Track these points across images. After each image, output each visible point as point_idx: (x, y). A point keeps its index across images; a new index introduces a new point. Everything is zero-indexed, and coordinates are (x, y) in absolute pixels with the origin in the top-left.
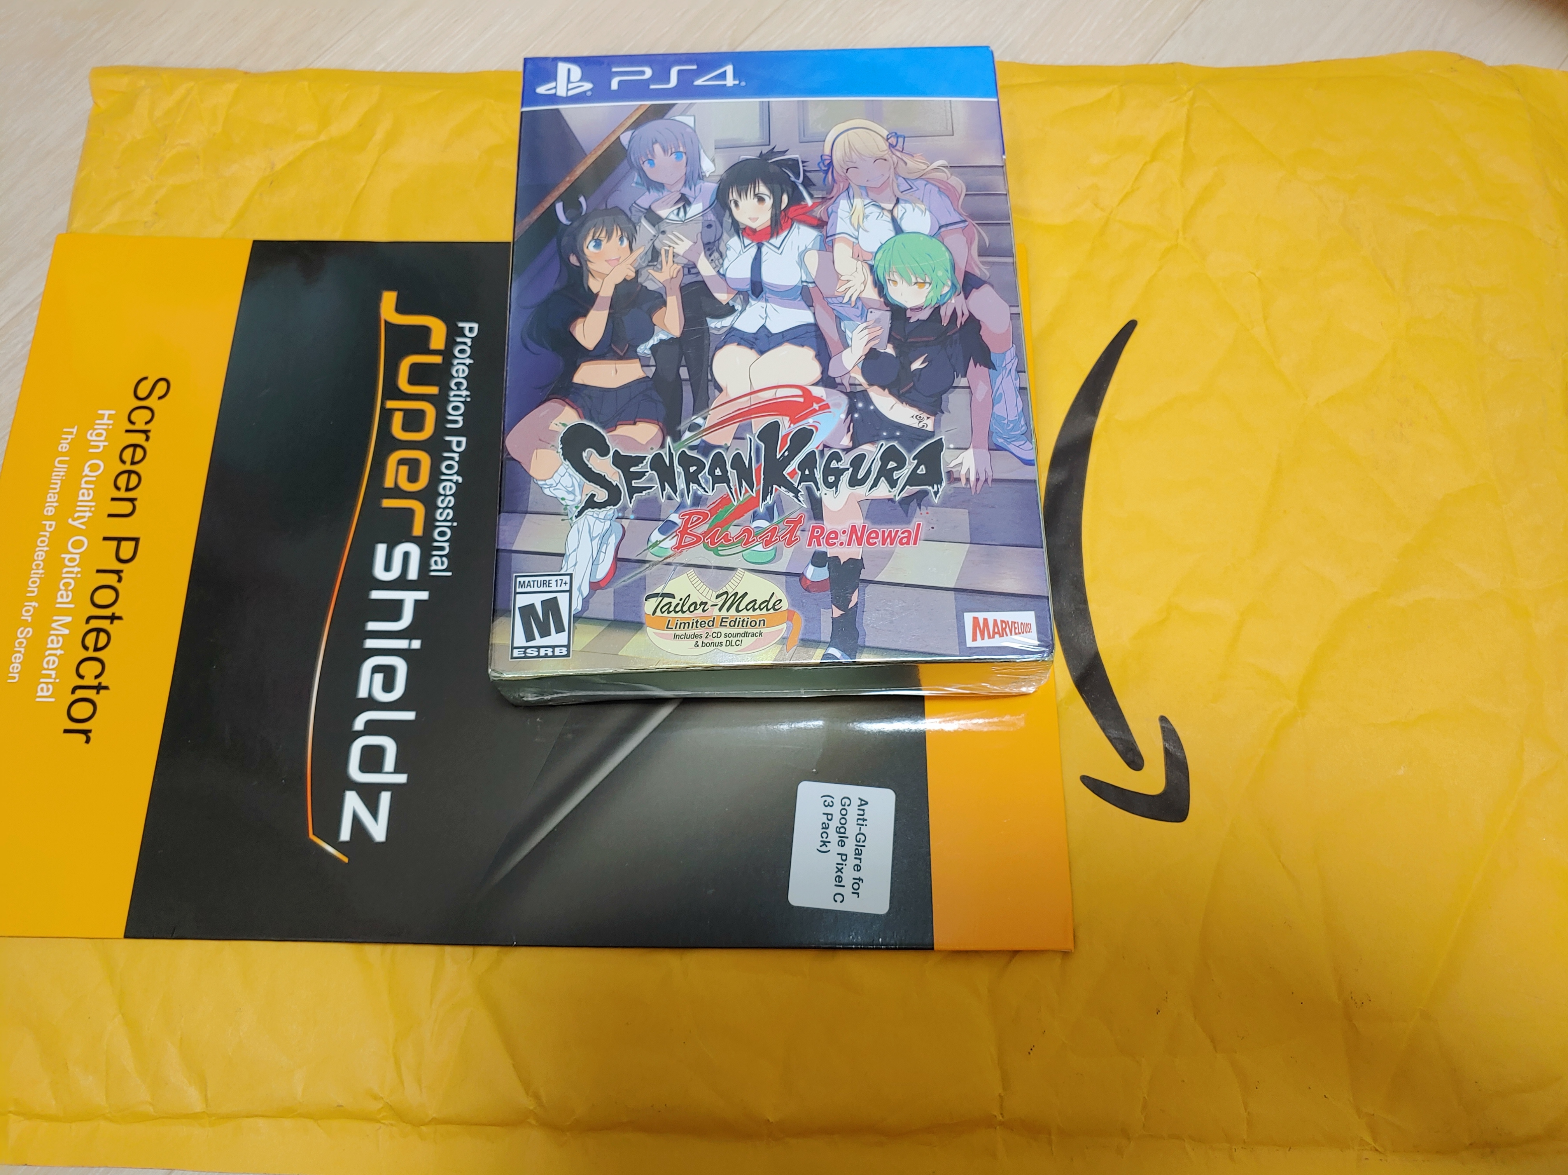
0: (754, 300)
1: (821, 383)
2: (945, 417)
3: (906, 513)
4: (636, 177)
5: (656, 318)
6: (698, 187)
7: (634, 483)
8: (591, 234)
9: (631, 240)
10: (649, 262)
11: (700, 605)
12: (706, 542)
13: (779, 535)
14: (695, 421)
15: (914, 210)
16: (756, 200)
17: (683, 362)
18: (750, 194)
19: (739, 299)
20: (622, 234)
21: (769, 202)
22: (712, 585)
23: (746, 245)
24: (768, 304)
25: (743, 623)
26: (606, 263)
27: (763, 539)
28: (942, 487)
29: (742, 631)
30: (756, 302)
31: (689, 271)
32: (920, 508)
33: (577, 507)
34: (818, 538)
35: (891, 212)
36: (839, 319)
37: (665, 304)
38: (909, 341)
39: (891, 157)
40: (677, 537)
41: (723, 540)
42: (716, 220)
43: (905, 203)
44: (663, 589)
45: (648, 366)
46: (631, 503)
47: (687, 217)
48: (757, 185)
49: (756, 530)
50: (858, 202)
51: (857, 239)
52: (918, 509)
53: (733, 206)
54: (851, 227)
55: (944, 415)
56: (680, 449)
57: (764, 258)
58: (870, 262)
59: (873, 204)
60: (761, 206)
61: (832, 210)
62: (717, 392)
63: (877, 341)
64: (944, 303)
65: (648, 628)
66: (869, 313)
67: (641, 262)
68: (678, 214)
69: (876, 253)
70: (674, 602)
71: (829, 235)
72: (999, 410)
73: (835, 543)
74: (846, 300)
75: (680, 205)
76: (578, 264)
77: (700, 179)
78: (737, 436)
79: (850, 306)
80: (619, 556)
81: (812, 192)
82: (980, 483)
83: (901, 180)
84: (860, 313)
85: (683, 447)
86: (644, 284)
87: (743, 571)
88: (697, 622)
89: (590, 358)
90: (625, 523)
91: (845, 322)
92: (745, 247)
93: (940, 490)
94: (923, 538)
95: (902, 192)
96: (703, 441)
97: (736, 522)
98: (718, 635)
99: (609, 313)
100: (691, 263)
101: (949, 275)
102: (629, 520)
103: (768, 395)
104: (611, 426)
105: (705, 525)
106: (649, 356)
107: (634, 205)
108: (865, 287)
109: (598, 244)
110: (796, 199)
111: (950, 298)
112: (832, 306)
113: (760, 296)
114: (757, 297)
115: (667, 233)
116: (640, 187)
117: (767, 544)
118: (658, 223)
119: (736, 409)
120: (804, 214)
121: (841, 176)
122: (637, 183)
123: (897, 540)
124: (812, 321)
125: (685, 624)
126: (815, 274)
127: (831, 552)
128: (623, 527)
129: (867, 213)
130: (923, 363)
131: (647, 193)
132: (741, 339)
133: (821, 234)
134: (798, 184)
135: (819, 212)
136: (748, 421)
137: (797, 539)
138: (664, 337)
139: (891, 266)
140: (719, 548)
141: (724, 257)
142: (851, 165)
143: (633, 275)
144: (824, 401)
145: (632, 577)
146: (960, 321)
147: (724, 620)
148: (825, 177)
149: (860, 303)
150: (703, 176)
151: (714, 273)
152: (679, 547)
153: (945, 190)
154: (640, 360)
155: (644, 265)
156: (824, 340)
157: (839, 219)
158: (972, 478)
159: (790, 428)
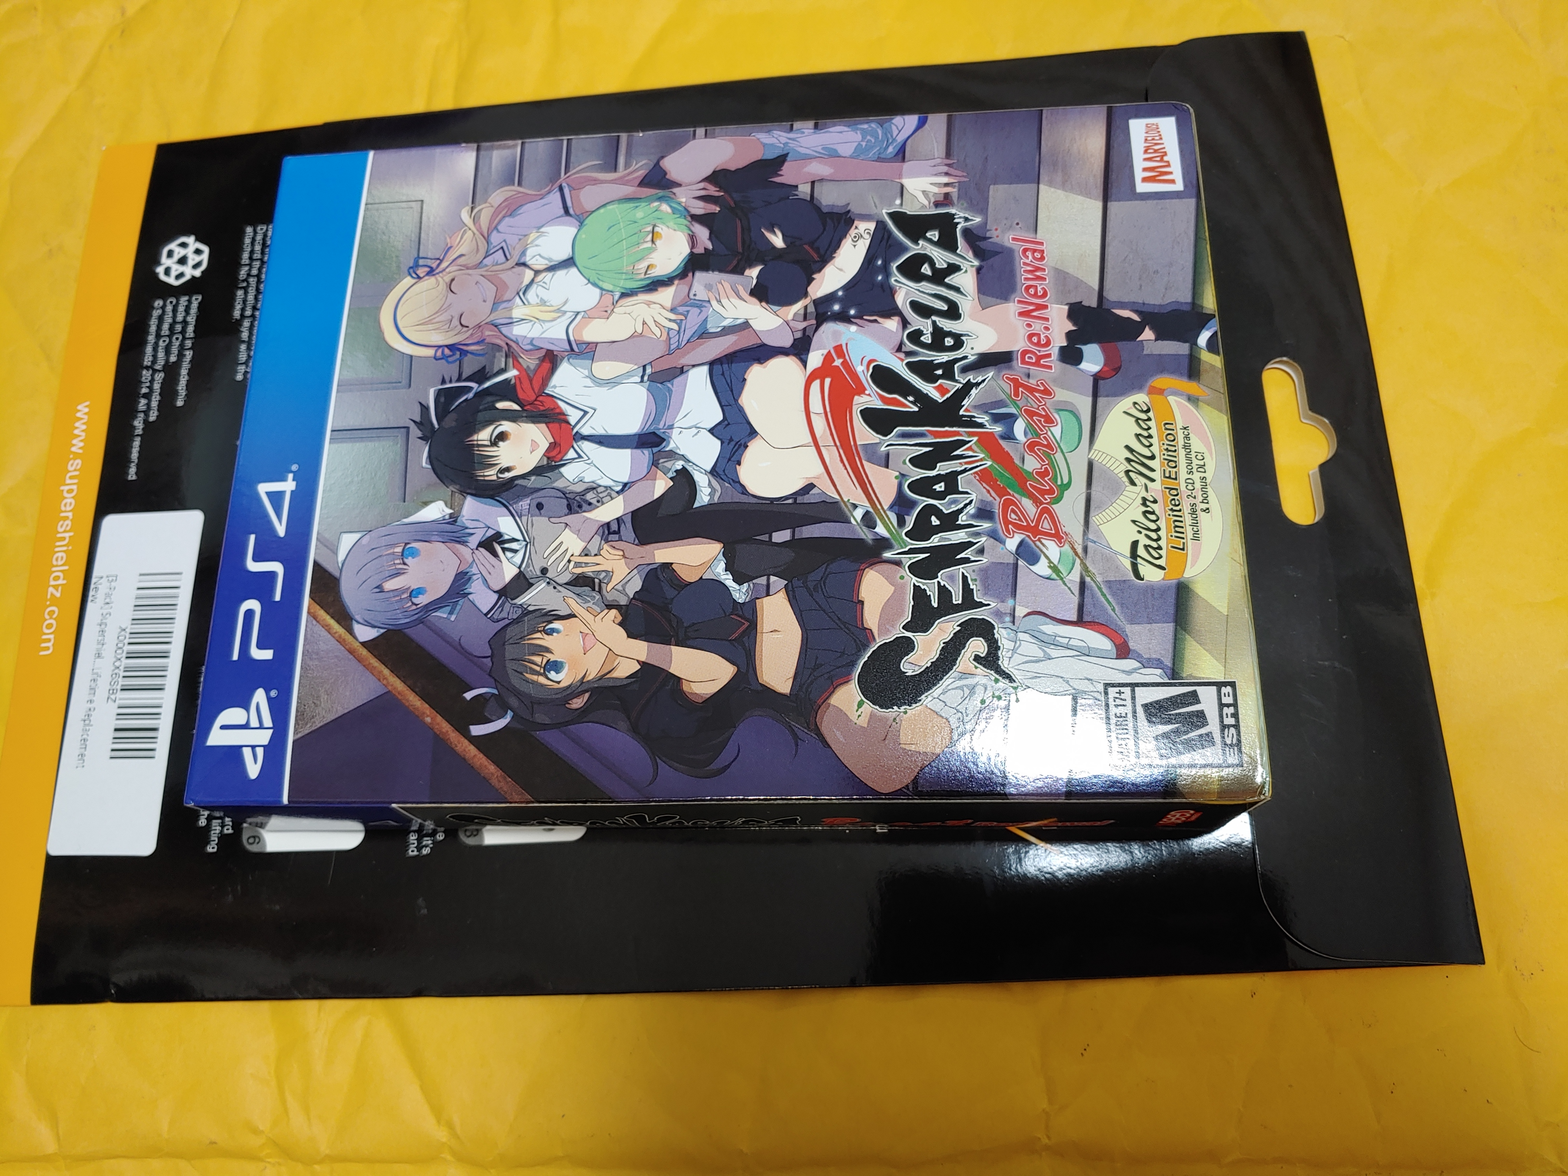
0: (669, 442)
1: (802, 357)
2: (855, 209)
3: (996, 253)
4: (442, 614)
5: (690, 577)
6: (468, 524)
7: (957, 599)
8: (535, 678)
9: (551, 618)
10: (594, 590)
11: (1148, 506)
12: (1049, 500)
13: (1037, 406)
14: (859, 521)
15: (537, 246)
16: (501, 444)
17: (765, 538)
18: (491, 451)
19: (665, 464)
20: (540, 631)
21: (506, 426)
22: (1116, 490)
23: (576, 456)
24: (675, 426)
25: (1170, 450)
26: (587, 654)
27: (1044, 427)
28: (958, 213)
29: (1182, 453)
30: (672, 442)
31: (615, 533)
32: (990, 238)
33: (997, 681)
34: (1039, 358)
35: (537, 272)
36: (703, 334)
37: (667, 566)
38: (740, 250)
39: (450, 273)
40: (1043, 541)
41: (1046, 479)
42: (530, 498)
43: (525, 255)
44: (1124, 556)
45: (768, 586)
46: (989, 605)
47: (520, 537)
48: (475, 443)
49: (1030, 436)
50: (518, 312)
51: (578, 313)
52: (990, 240)
53: (507, 475)
54: (559, 320)
55: (852, 210)
56: (902, 539)
57: (600, 431)
58: (616, 298)
59: (524, 294)
60: (512, 437)
61: (528, 344)
62: (814, 491)
63: (740, 288)
64: (686, 209)
65: (1185, 575)
66: (697, 298)
67: (592, 602)
68: (515, 551)
69: (602, 289)
70: (1143, 541)
71: (568, 348)
72: (846, 150)
73: (1046, 337)
74: (675, 326)
75: (498, 548)
76: (587, 695)
77: (455, 521)
78: (883, 461)
79: (684, 322)
80: (1074, 618)
81: (495, 370)
82: (952, 171)
83: (488, 261)
84: (696, 309)
85: (901, 537)
86: (631, 596)
87: (1093, 451)
88: (1172, 510)
89: (751, 671)
90: (1020, 611)
91: (708, 327)
92: (580, 456)
93: (962, 215)
94: (1032, 235)
95: (507, 259)
96: (891, 507)
97: (1017, 462)
98: (1190, 482)
99: (676, 645)
100: (601, 531)
101: (643, 204)
102: (1017, 606)
103: (820, 425)
104: (866, 636)
105: (1023, 503)
106: (751, 585)
107: (489, 616)
108: (655, 303)
109: (556, 666)
110: (507, 391)
111: (679, 204)
112: (683, 344)
113: (663, 436)
114: (663, 440)
115: (545, 566)
116: (458, 607)
117: (1049, 420)
118: (527, 579)
119: (841, 465)
120: (531, 381)
121: (472, 335)
122: (451, 613)
123: (1037, 264)
124: (706, 368)
125: (1178, 527)
126: (632, 365)
127: (1059, 341)
128: (1029, 614)
129: (538, 301)
130: (774, 233)
131: (470, 597)
132: (729, 460)
133: (566, 358)
134: (481, 388)
135: (530, 362)
136: (859, 448)
137: (1042, 383)
138: (722, 565)
139: (625, 271)
140: (1059, 483)
141: (595, 486)
142: (456, 322)
143: (614, 612)
144: (829, 352)
145: (1107, 600)
146: (713, 191)
147: (1167, 475)
148: (472, 353)
149: (679, 308)
150: (450, 518)
151: (621, 497)
152: (1058, 536)
153: (511, 209)
154: (758, 598)
155: (598, 597)
156: (735, 353)
157: (543, 336)
158: (945, 180)
159: (872, 394)
